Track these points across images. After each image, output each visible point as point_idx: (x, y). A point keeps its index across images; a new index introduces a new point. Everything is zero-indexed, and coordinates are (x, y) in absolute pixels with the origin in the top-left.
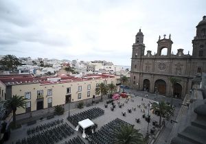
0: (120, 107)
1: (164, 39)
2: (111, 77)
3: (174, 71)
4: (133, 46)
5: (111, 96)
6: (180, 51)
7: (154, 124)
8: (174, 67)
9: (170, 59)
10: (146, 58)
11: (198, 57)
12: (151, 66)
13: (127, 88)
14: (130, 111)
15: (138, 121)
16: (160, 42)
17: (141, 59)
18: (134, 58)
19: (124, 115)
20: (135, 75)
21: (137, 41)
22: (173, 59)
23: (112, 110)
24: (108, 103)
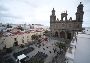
0: (43, 46)
1: (64, 13)
2: (40, 31)
3: (68, 27)
4: (51, 16)
5: (40, 41)
6: (71, 18)
7: (58, 53)
8: (68, 26)
9: (66, 22)
10: (56, 22)
11: (78, 21)
12: (58, 26)
13: (48, 36)
14: (47, 47)
15: (50, 52)
16: (62, 14)
17: (54, 22)
18: (51, 22)
19: (44, 49)
20: (52, 30)
21: (52, 14)
22: (68, 22)
23: (39, 47)
24: (38, 44)
